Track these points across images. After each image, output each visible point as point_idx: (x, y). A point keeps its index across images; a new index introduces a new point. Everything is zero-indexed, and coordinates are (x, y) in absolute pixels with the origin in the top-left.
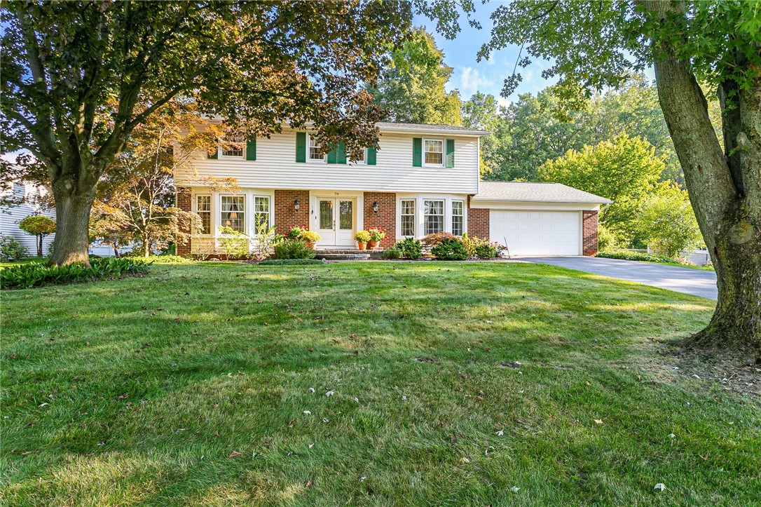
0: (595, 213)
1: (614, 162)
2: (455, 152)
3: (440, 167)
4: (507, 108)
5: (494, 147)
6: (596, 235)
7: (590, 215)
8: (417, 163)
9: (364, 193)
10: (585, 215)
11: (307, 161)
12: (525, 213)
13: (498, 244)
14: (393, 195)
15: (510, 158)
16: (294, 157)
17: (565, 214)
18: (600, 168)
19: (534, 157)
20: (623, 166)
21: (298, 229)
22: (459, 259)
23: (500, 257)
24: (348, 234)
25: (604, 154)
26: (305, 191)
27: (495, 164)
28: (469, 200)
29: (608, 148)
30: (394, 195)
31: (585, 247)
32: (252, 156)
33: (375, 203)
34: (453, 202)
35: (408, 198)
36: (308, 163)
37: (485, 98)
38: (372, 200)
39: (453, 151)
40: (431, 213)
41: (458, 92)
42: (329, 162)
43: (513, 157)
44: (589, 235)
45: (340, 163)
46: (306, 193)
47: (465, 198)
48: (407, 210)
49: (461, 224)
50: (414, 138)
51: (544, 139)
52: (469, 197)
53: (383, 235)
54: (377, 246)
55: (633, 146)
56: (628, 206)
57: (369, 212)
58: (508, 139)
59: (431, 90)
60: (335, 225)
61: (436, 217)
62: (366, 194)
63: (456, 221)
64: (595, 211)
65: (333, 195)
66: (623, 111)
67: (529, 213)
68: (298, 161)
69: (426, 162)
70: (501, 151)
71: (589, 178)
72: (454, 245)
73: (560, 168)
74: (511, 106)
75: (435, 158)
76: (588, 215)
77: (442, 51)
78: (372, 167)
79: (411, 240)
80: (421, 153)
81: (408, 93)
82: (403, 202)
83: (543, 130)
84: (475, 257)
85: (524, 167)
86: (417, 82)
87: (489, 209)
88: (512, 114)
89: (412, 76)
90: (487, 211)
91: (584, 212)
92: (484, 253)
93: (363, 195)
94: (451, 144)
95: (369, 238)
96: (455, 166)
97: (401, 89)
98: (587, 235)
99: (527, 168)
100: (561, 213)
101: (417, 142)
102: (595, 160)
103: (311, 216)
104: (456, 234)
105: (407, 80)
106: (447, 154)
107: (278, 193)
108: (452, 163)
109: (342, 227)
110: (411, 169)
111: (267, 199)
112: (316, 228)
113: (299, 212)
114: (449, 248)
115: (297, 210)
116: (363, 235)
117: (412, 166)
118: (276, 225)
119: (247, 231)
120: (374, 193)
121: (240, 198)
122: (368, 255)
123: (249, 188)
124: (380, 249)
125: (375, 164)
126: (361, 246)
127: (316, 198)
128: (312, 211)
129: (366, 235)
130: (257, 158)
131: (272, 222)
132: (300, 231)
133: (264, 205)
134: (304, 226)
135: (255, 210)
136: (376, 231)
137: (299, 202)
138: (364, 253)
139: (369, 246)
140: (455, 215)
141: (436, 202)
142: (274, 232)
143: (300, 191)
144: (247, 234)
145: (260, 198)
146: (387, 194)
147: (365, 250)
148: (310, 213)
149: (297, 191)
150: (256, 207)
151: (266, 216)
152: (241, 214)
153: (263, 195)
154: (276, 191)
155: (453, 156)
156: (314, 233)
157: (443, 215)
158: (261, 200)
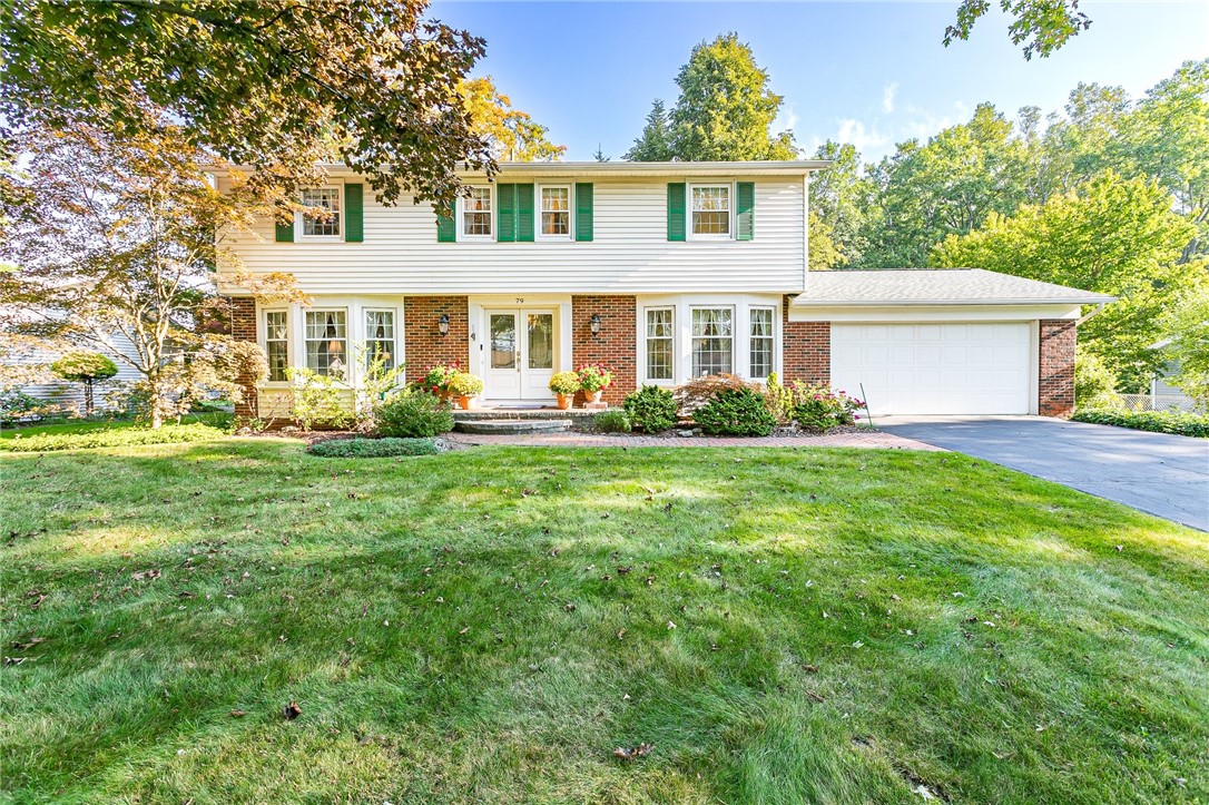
0: (1068, 324)
1: (1084, 228)
2: (755, 208)
3: (723, 239)
4: (877, 167)
5: (855, 226)
6: (1072, 371)
7: (1056, 329)
8: (676, 233)
9: (574, 297)
10: (1046, 329)
11: (458, 239)
12: (909, 329)
13: (847, 395)
14: (629, 301)
15: (881, 243)
16: (434, 231)
17: (996, 327)
18: (1054, 242)
19: (922, 237)
20: (1104, 235)
21: (440, 370)
22: (752, 434)
23: (850, 424)
24: (543, 377)
25: (1062, 216)
26: (461, 297)
27: (855, 252)
28: (786, 305)
29: (1073, 205)
30: (632, 298)
31: (1045, 398)
32: (355, 235)
33: (594, 317)
34: (753, 311)
35: (659, 305)
36: (462, 243)
37: (839, 149)
38: (590, 309)
39: (752, 205)
40: (707, 333)
41: (792, 135)
42: (501, 240)
43: (885, 241)
44: (1053, 371)
45: (521, 240)
46: (462, 301)
47: (779, 302)
48: (660, 327)
49: (770, 354)
50: (669, 184)
51: (938, 210)
52: (787, 298)
53: (607, 379)
54: (597, 402)
55: (1130, 195)
56: (1111, 311)
57: (583, 335)
58: (879, 214)
59: (744, 132)
60: (519, 360)
61: (716, 341)
62: (576, 299)
63: (760, 348)
64: (1068, 321)
65: (513, 303)
66: (1083, 152)
67: (916, 328)
68: (442, 239)
69: (695, 232)
70: (865, 231)
71: (1031, 261)
72: (743, 403)
73: (973, 248)
74: (883, 162)
75: (713, 222)
76: (1050, 329)
77: (764, 71)
78: (584, 245)
80: (684, 213)
81: (707, 141)
82: (651, 314)
83: (936, 195)
84: (792, 428)
85: (905, 256)
86: (722, 123)
87: (829, 323)
88: (885, 176)
89: (713, 113)
90: (826, 326)
91: (1042, 323)
92: (812, 418)
93: (570, 302)
94: (746, 190)
95: (576, 387)
96: (755, 236)
97: (696, 137)
98: (1049, 371)
99: (908, 256)
100: (989, 327)
101: (676, 190)
102: (1044, 228)
103: (473, 346)
104: (759, 374)
105: (707, 121)
106: (739, 212)
107: (410, 301)
108: (748, 230)
109: (532, 364)
110: (664, 246)
111: (391, 313)
112: (482, 367)
113: (449, 337)
114: (730, 410)
115: (443, 334)
116: (564, 380)
117: (665, 241)
118: (407, 363)
119: (351, 375)
120: (594, 297)
121: (339, 313)
122: (569, 422)
123: (353, 295)
124: (603, 407)
125: (591, 240)
126: (561, 401)
127: (482, 310)
128: (473, 336)
129: (570, 381)
130: (365, 237)
131: (400, 356)
132: (446, 374)
133: (384, 325)
134: (457, 363)
135: (369, 336)
136: (591, 371)
137: (447, 318)
138: (561, 417)
139: (580, 398)
140: (757, 336)
141: (716, 311)
142: (403, 376)
143: (452, 297)
144: (351, 380)
145: (378, 313)
146: (619, 297)
147: (570, 409)
148: (470, 338)
149: (446, 297)
150: (370, 329)
151: (388, 347)
152: (343, 343)
153: (383, 307)
154: (405, 298)
155: (751, 217)
156: (476, 378)
157: (732, 337)
158: (380, 315)
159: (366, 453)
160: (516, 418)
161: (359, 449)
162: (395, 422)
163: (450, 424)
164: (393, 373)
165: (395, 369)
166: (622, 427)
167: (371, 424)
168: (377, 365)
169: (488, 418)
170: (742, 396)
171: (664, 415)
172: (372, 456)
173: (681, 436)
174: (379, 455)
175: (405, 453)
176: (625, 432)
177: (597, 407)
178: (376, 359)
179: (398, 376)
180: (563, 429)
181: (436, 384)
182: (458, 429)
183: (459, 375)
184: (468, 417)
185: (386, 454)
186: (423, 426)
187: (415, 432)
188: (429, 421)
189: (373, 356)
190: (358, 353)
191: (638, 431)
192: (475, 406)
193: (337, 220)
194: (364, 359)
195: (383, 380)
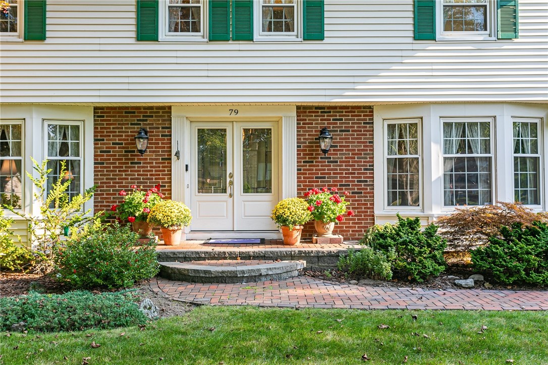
2: (518, 1)
3: (481, 38)
8: (424, 31)
9: (298, 108)
11: (160, 38)
14: (365, 112)
16: (131, 30)
21: (138, 196)
26: (163, 108)
30: (369, 109)
32: (36, 30)
33: (323, 131)
34: (516, 124)
35: (402, 117)
36: (165, 43)
38: (317, 123)
40: (461, 150)
42: (213, 39)
46: (164, 112)
48: (402, 144)
53: (341, 208)
54: (330, 235)
57: (309, 153)
60: (232, 183)
61: (472, 161)
62: (302, 110)
63: (524, 168)
65: (226, 115)
68: (141, 37)
69: (446, 29)
78: (313, 45)
79: (413, 224)
82: (391, 128)
93: (294, 114)
95: (306, 217)
96: (520, 34)
103: (177, 166)
104: (524, 201)
106: (500, 6)
107: (102, 113)
108: (511, 27)
109: (247, 188)
110: (410, 46)
111: (78, 127)
112: (187, 191)
113: (148, 155)
114: (528, 253)
115: (141, 151)
116: (293, 209)
117: (411, 40)
118: (96, 187)
119: (28, 202)
120: (323, 108)
121: (14, 126)
122: (302, 264)
123: (32, 104)
124: (338, 242)
125: (322, 39)
126: (287, 234)
127: (187, 124)
128: (177, 154)
129: (299, 210)
130: (48, 34)
131: (88, 179)
132: (145, 201)
133: (69, 141)
134: (158, 187)
135: (50, 154)
136: (324, 197)
137: (146, 133)
138: (292, 256)
139: (310, 232)
140: (520, 155)
141: (472, 125)
142: (90, 202)
143: (151, 108)
144: (27, 209)
145: (61, 127)
146: (353, 107)
147: (299, 246)
148: (173, 157)
149: (145, 108)
150: (52, 145)
151: (73, 166)
152: (18, 163)
153: (68, 119)
154: (95, 108)
155: (515, 11)
156: (183, 206)
157: (492, 155)
158: (64, 130)
159: (43, 324)
160: (235, 258)
161: (32, 316)
162: (83, 268)
163: (152, 268)
164: (79, 199)
165: (81, 196)
166: (379, 274)
167: (50, 265)
168: (60, 190)
169: (200, 258)
170: (538, 233)
171: (434, 257)
172: (51, 329)
173: (460, 287)
174: (62, 327)
175: (99, 324)
176: (384, 279)
177: (332, 241)
178: (59, 183)
179: (84, 204)
180: (296, 273)
181: (132, 214)
182: (165, 275)
183: (160, 202)
184: (174, 257)
185: (73, 326)
186: (120, 274)
187: (109, 283)
188: (126, 266)
189: (55, 179)
190: (37, 175)
191: (402, 277)
192: (180, 241)
193: (15, 15)
194: (44, 183)
195: (68, 209)
